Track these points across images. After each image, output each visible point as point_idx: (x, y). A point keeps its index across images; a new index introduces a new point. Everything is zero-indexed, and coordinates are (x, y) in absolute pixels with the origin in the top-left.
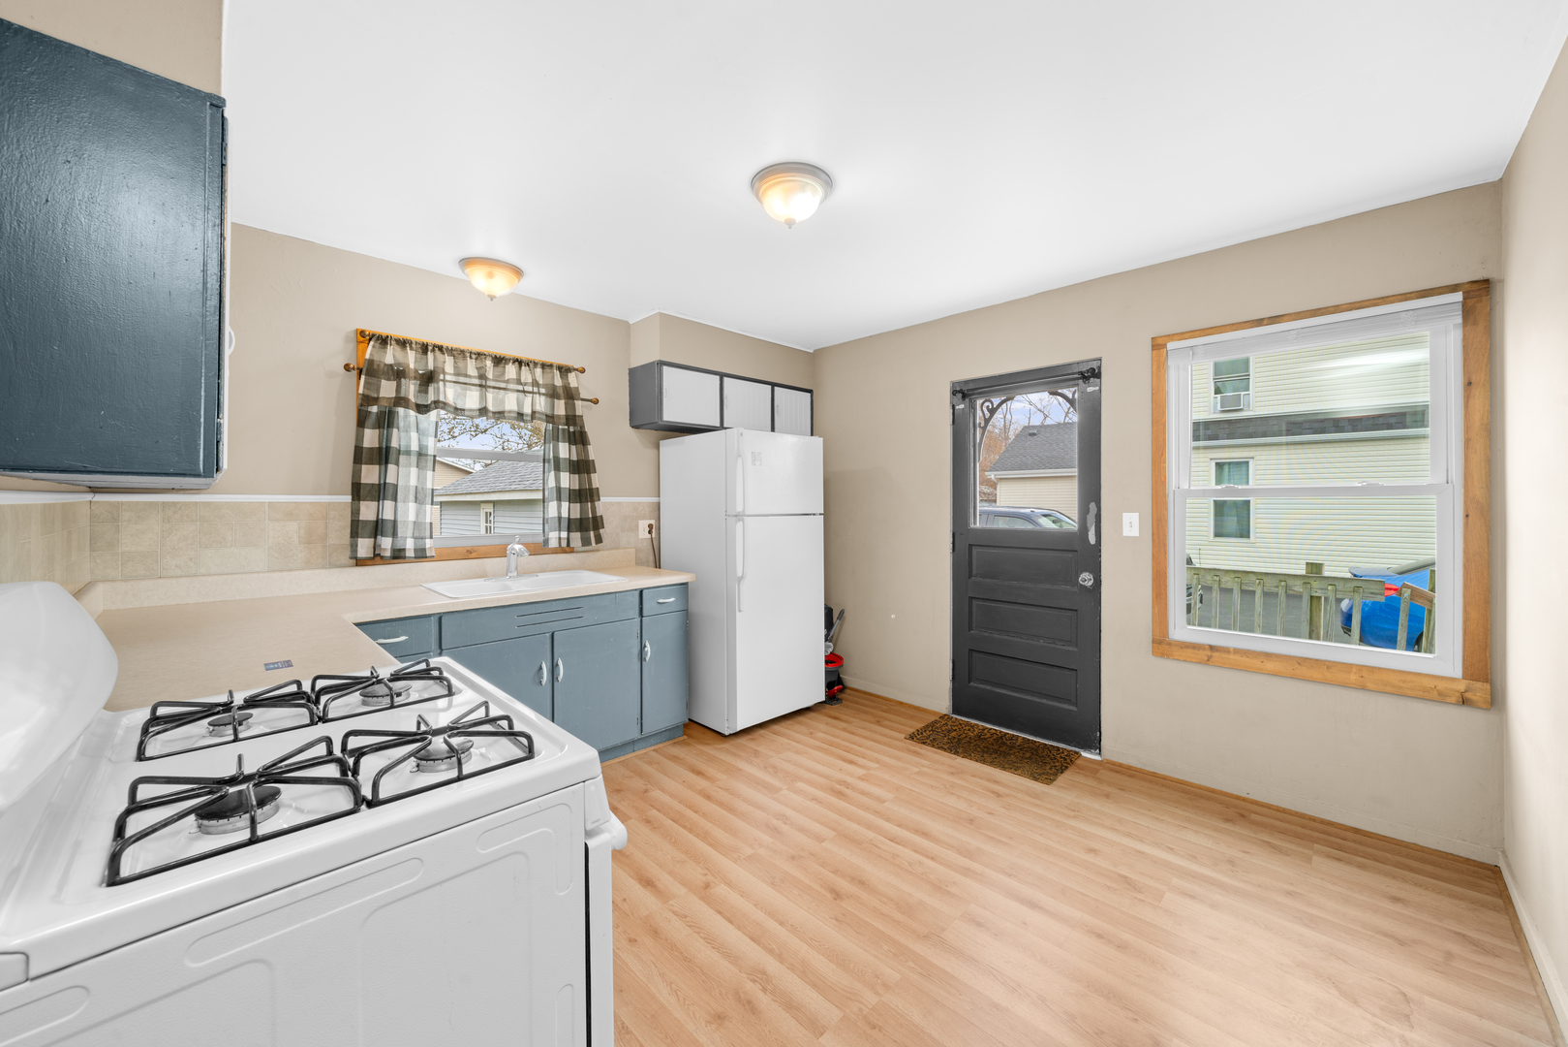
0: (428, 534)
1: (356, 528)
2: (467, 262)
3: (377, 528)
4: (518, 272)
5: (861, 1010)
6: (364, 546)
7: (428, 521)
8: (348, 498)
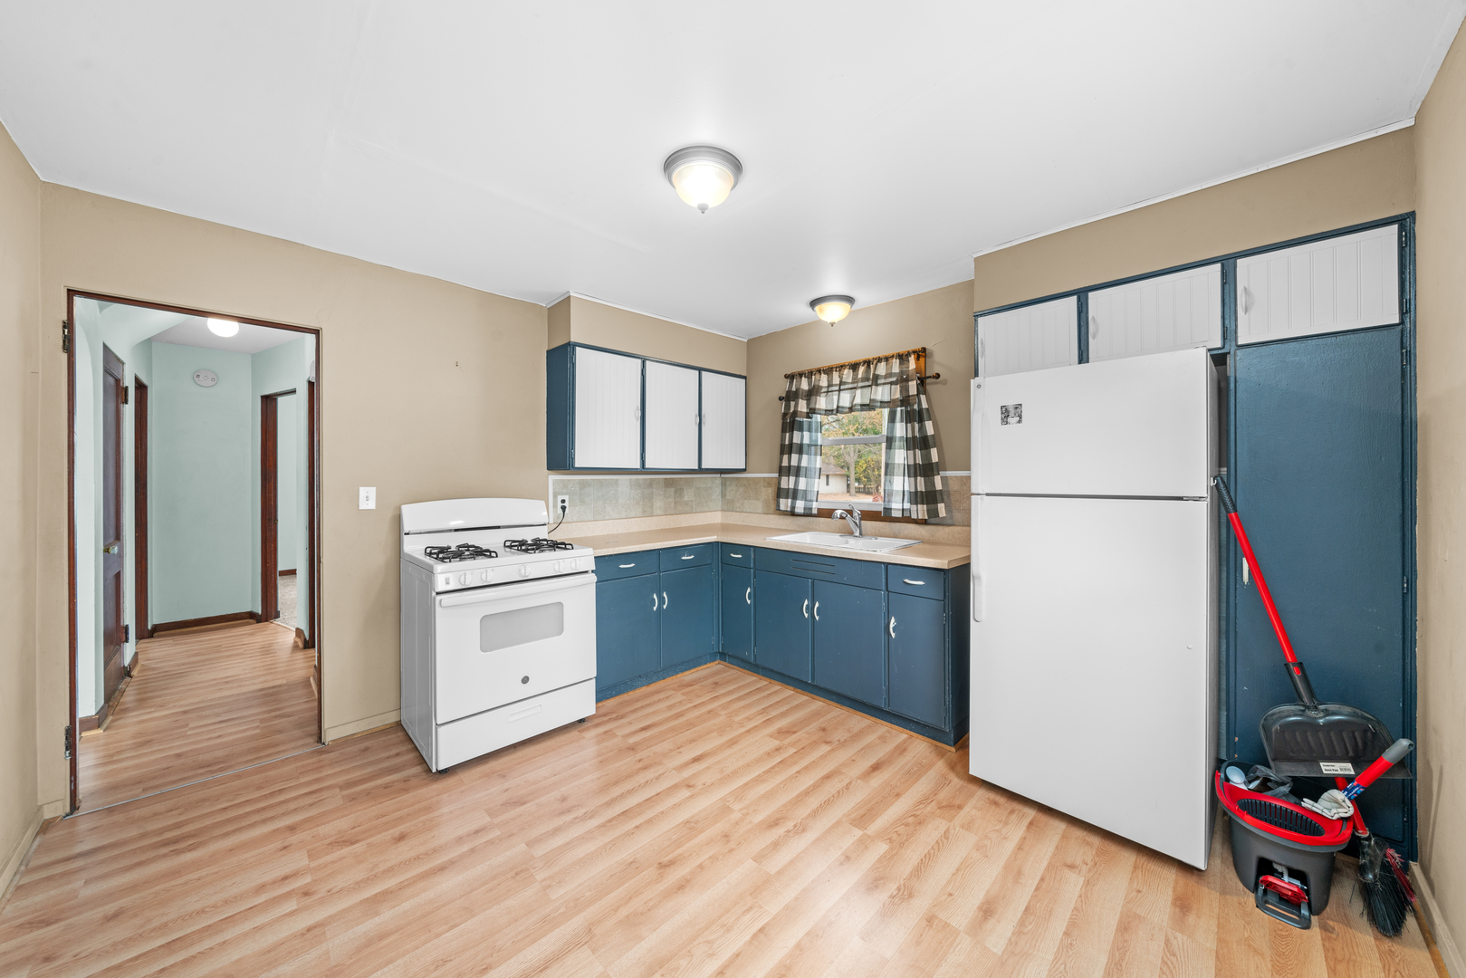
0: (815, 499)
1: (780, 493)
2: (814, 303)
3: (794, 494)
4: (850, 300)
5: (535, 868)
6: (785, 504)
7: (816, 489)
8: (776, 475)
